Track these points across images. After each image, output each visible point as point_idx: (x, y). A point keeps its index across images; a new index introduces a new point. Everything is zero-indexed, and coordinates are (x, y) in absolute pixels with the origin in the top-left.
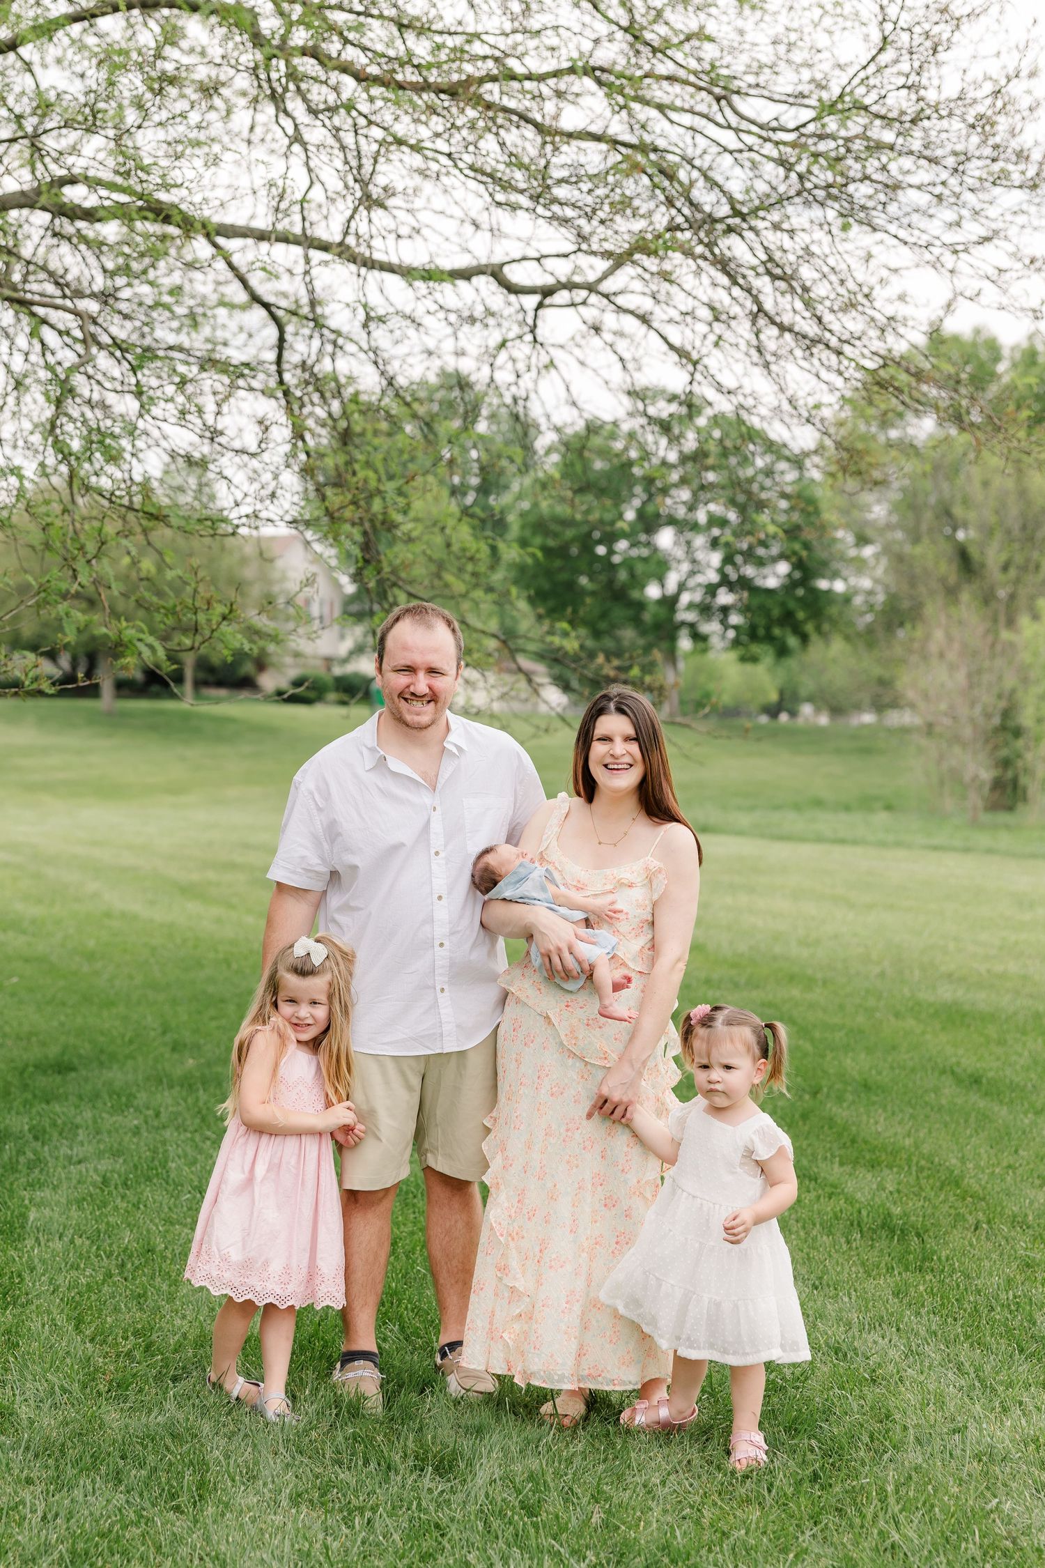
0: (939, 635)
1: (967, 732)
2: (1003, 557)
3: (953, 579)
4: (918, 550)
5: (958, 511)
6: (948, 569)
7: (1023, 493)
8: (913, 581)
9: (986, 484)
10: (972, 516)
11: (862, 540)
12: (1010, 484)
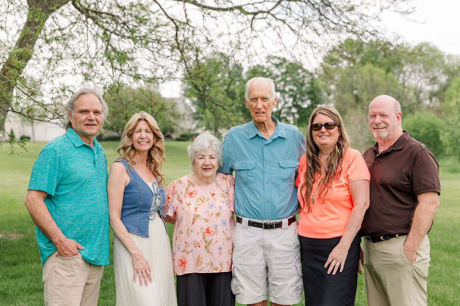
0: (352, 118)
1: (361, 143)
2: (367, 97)
3: (354, 103)
4: (345, 96)
5: (355, 86)
6: (352, 100)
7: (372, 80)
8: (344, 104)
9: (362, 78)
10: (359, 87)
11: (329, 94)
12: (369, 78)
